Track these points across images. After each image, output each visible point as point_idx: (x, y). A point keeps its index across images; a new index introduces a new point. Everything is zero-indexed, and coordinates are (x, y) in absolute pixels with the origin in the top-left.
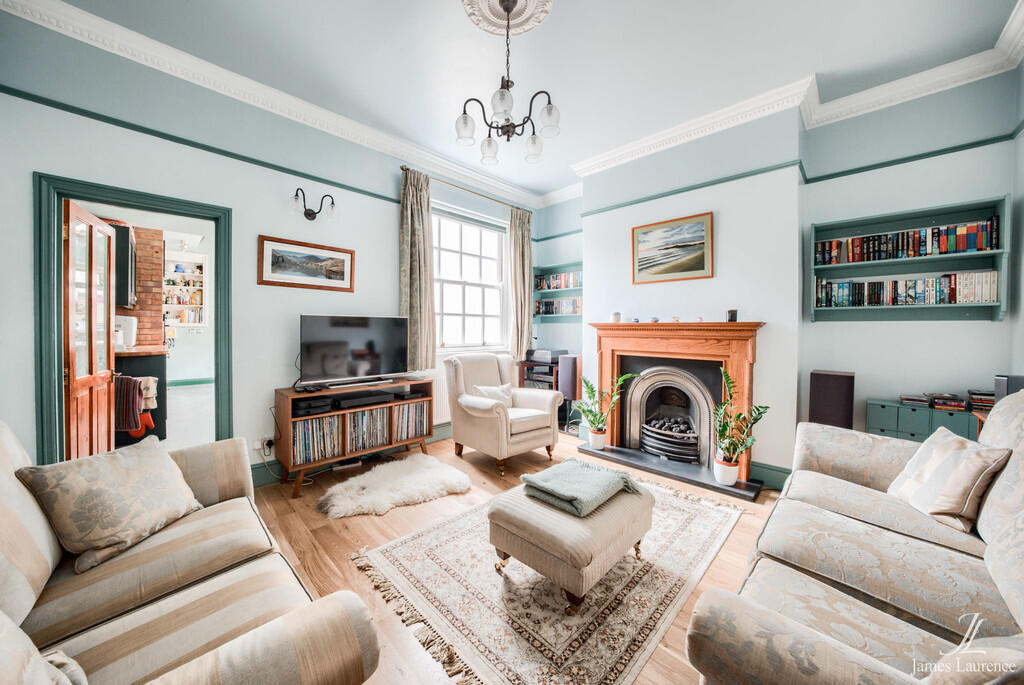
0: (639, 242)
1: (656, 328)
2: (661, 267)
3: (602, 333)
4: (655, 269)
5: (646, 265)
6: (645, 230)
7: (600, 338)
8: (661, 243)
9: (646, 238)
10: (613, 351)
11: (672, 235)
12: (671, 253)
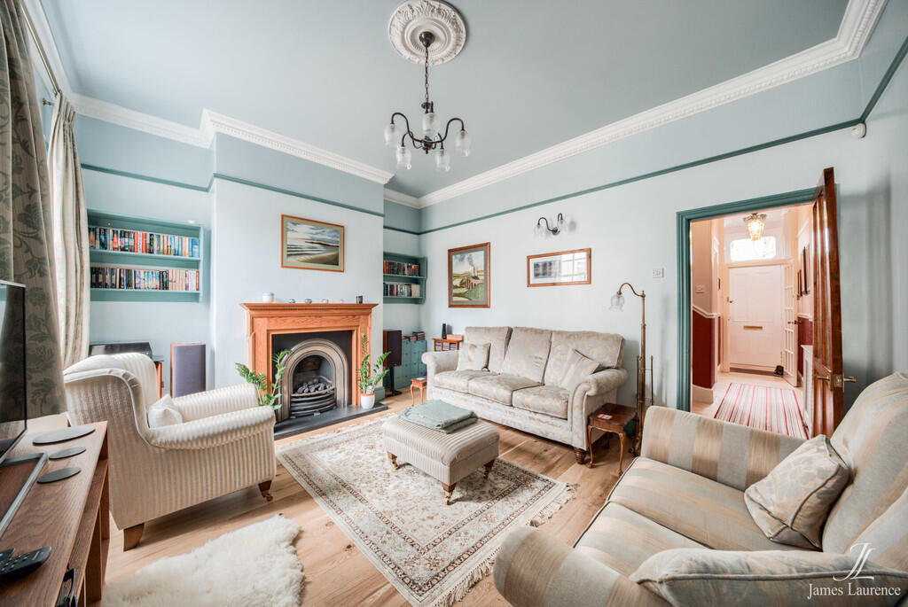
0: (288, 230)
1: (309, 309)
2: (308, 257)
3: (253, 313)
4: (303, 258)
5: (292, 252)
6: (294, 221)
7: (252, 318)
8: (308, 237)
9: (295, 228)
10: (268, 331)
11: (317, 233)
12: (315, 248)
